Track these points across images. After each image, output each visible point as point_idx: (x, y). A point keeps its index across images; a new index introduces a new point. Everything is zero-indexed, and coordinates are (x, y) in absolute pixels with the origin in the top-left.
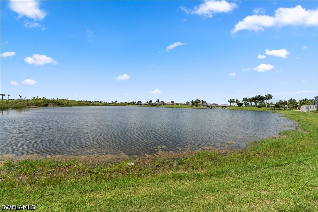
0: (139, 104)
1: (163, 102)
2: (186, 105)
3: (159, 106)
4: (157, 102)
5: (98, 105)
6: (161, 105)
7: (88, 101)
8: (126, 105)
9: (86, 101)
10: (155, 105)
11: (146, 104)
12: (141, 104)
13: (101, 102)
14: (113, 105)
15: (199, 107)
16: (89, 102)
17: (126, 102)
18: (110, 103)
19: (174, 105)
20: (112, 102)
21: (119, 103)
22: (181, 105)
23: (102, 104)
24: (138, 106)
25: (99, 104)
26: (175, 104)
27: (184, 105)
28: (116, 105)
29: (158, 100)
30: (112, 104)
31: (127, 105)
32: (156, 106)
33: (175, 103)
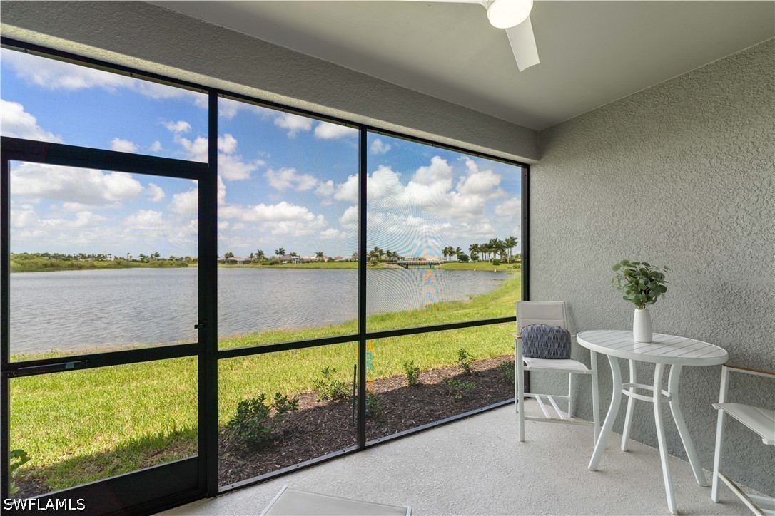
0: (228, 262)
1: (294, 255)
2: (351, 261)
3: (283, 266)
4: (279, 256)
5: (93, 267)
6: (290, 262)
7: (52, 253)
8: (187, 266)
9: (47, 255)
10: (271, 264)
11: (250, 262)
12: (235, 262)
13: (100, 258)
14: (143, 267)
15: (380, 265)
16: (56, 256)
17: (186, 257)
18: (134, 261)
19: (323, 261)
20: (141, 256)
21: (163, 259)
22: (341, 262)
23: (105, 264)
24: (224, 265)
25: (96, 263)
26: (326, 260)
27: (347, 261)
28: (153, 266)
29: (280, 249)
30: (143, 261)
31: (189, 265)
32: (276, 266)
33: (326, 257)
